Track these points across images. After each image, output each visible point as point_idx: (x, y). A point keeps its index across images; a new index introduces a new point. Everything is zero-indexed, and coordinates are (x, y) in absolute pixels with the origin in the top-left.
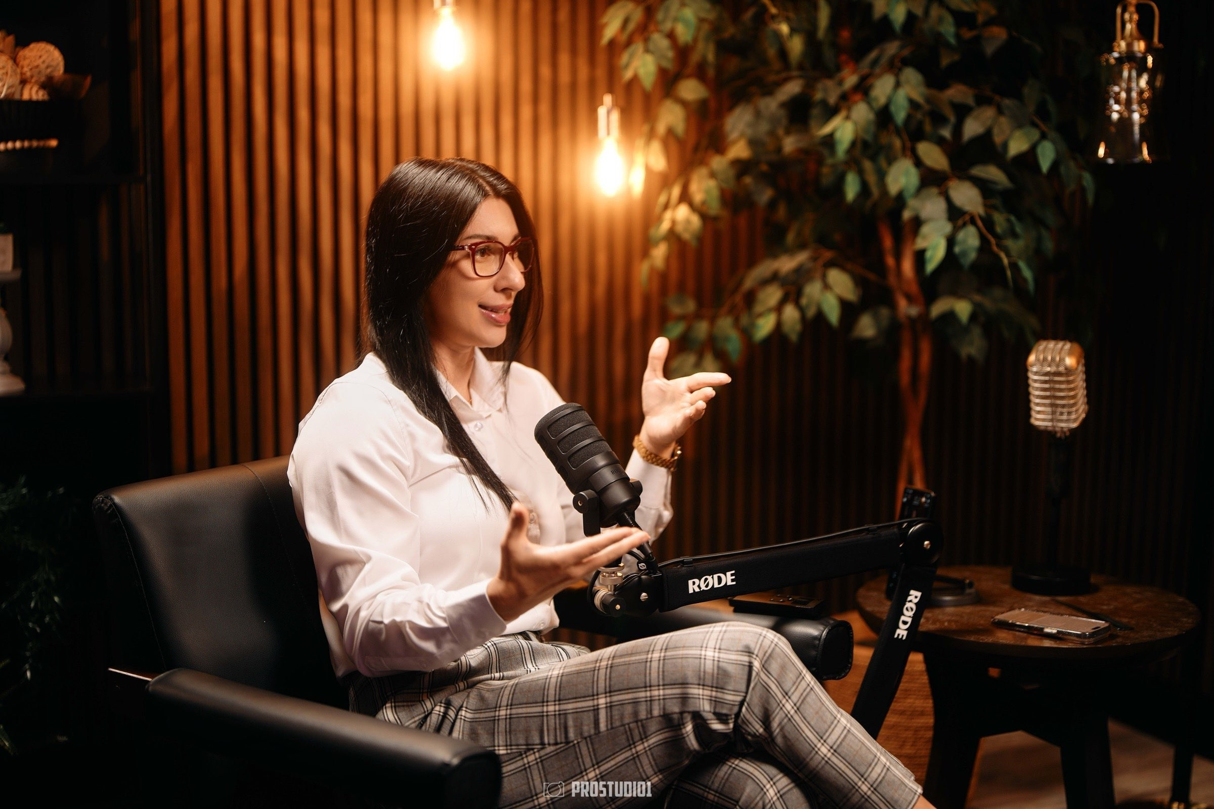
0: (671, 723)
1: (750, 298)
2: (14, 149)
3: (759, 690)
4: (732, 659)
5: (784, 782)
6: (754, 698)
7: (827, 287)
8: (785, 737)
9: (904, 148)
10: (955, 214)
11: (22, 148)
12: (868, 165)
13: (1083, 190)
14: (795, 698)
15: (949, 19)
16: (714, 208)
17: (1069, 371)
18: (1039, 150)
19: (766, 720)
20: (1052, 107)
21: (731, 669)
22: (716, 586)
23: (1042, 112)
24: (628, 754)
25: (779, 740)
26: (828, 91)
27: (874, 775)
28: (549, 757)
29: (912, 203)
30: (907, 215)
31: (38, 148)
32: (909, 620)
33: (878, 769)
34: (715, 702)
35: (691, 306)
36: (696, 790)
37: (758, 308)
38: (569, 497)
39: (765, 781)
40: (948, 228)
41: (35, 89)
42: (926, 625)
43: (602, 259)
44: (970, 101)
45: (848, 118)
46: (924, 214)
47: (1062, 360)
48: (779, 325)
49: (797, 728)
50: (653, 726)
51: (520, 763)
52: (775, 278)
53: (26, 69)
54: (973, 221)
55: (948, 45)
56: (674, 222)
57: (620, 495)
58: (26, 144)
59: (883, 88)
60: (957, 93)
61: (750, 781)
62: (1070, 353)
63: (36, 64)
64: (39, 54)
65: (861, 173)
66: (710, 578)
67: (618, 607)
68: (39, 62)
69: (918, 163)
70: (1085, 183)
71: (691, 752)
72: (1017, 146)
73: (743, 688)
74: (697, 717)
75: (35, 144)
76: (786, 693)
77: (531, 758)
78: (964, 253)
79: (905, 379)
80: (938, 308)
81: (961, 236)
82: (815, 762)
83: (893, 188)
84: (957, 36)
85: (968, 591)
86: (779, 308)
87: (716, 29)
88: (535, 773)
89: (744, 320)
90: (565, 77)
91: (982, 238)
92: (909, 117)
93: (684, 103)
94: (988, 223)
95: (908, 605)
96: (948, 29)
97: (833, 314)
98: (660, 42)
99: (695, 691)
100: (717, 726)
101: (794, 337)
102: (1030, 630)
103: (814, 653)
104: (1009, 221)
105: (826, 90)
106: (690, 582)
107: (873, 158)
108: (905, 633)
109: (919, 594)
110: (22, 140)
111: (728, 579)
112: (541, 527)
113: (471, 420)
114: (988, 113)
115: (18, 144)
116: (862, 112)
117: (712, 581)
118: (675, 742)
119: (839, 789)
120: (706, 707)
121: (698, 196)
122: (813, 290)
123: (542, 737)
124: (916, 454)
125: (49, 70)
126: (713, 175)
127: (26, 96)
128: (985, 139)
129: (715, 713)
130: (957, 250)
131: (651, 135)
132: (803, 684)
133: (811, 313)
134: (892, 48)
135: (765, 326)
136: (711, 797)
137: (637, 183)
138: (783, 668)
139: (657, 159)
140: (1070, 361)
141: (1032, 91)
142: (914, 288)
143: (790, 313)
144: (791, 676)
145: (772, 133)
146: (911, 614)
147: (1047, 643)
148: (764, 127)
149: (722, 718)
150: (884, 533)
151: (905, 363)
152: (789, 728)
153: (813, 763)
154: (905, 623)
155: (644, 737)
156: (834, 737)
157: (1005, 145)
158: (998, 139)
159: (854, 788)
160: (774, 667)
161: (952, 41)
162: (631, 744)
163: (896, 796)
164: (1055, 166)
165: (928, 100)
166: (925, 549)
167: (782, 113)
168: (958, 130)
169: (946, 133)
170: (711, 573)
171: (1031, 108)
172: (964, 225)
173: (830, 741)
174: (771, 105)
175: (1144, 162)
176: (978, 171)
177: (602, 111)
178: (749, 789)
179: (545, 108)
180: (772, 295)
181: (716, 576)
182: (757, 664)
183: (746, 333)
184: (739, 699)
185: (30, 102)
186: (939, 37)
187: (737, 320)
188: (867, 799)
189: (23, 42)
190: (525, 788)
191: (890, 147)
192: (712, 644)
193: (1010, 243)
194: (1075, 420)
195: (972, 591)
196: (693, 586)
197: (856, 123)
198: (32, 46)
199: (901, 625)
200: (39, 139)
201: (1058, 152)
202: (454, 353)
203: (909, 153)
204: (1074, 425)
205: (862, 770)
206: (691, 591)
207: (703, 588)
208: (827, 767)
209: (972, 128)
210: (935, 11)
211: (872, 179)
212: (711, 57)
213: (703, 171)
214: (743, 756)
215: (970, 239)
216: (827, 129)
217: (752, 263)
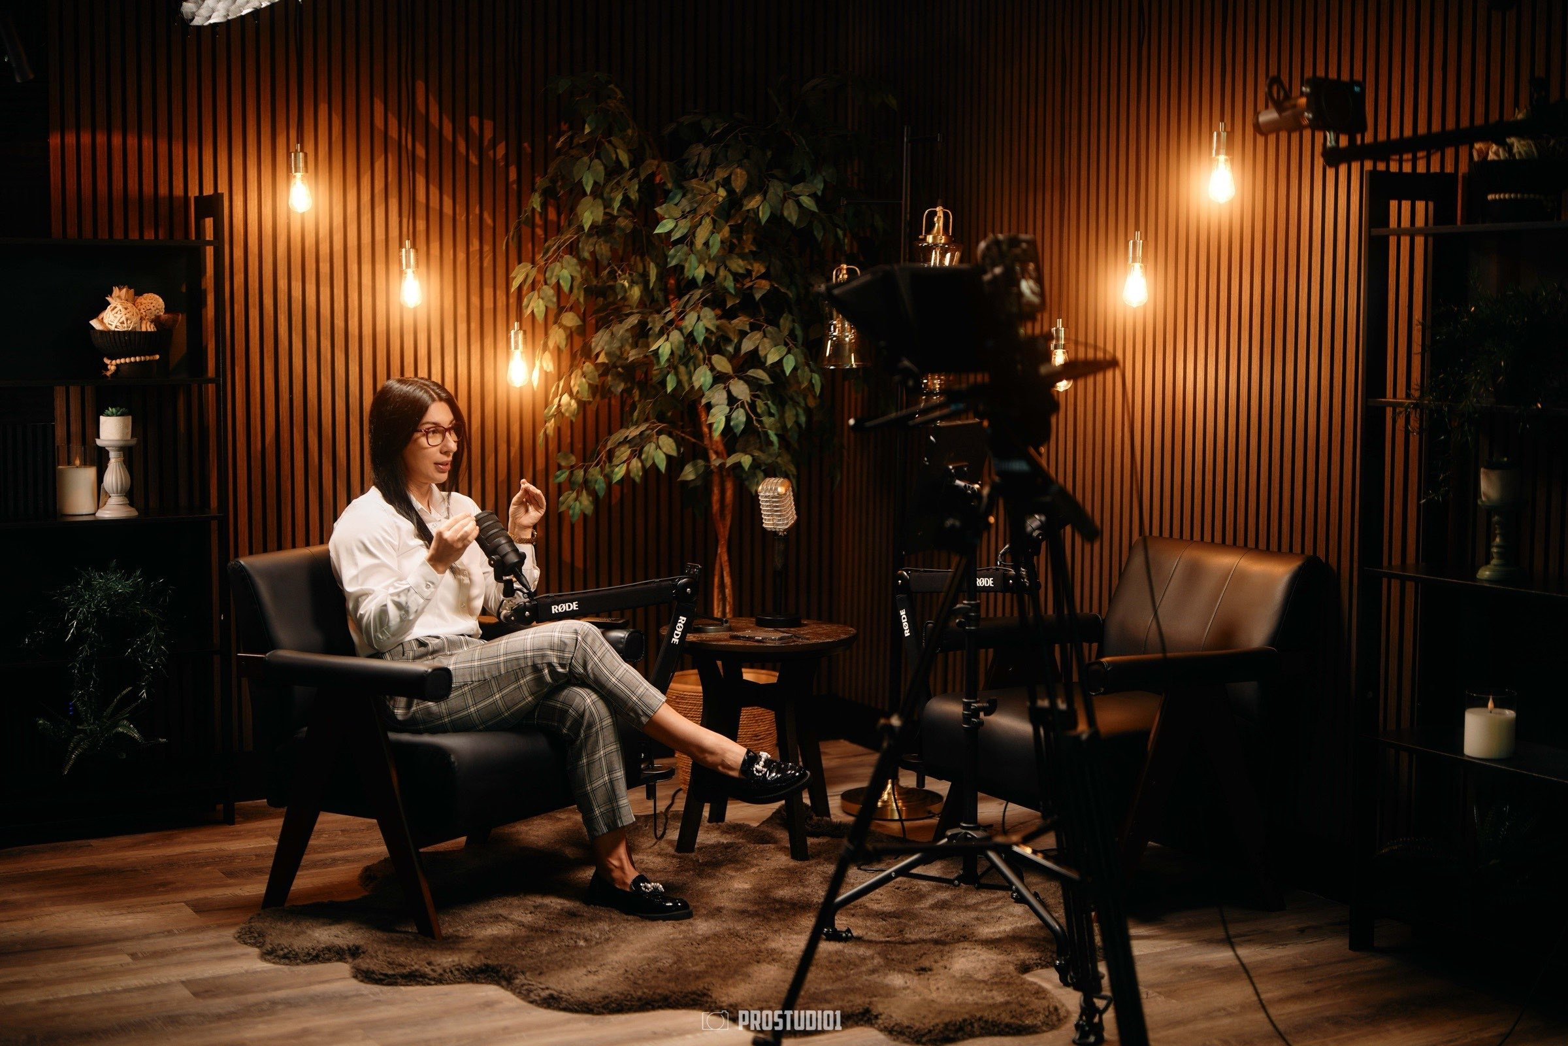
0: (536, 669)
1: (610, 455)
2: (136, 362)
3: (581, 651)
4: (568, 637)
5: (594, 696)
6: (579, 655)
7: (658, 447)
8: (594, 674)
9: (704, 359)
10: (732, 401)
11: (141, 361)
12: (682, 369)
13: (812, 385)
14: (599, 655)
15: (731, 278)
16: (586, 396)
17: (780, 496)
18: (785, 360)
19: (585, 666)
20: (799, 332)
21: (567, 641)
22: (567, 610)
23: (792, 335)
24: (516, 685)
25: (591, 676)
26: (656, 323)
27: (639, 692)
28: (475, 687)
29: (707, 393)
30: (704, 401)
31: (149, 360)
32: (680, 633)
33: (641, 689)
34: (559, 658)
35: (573, 459)
36: (551, 703)
37: (616, 461)
38: (486, 559)
39: (585, 695)
40: (727, 409)
41: (149, 323)
42: (690, 637)
43: (515, 428)
44: (747, 328)
45: (667, 340)
46: (713, 402)
47: (776, 489)
48: (628, 472)
49: (600, 669)
50: (528, 671)
51: (460, 692)
52: (626, 441)
53: (142, 311)
54: (743, 406)
55: (730, 293)
56: (559, 405)
57: (513, 558)
58: (143, 358)
59: (690, 321)
60: (741, 322)
61: (578, 696)
62: (782, 485)
63: (148, 308)
64: (151, 301)
65: (677, 374)
66: (564, 605)
67: (513, 618)
68: (151, 307)
69: (712, 369)
70: (813, 381)
71: (548, 684)
72: (772, 358)
73: (573, 651)
74: (550, 665)
75: (148, 358)
76: (594, 653)
77: (466, 688)
78: (737, 426)
79: (716, 507)
80: (730, 461)
81: (734, 415)
82: (609, 686)
83: (697, 386)
84: (735, 288)
85: (725, 625)
86: (628, 461)
87: (585, 279)
88: (468, 696)
89: (607, 470)
90: (488, 304)
91: (747, 415)
92: (706, 339)
93: (565, 328)
94: (753, 406)
95: (679, 625)
96: (730, 284)
97: (662, 466)
98: (549, 292)
99: (549, 652)
100: (560, 670)
101: (638, 480)
102: (749, 639)
103: (621, 646)
104: (766, 404)
105: (654, 322)
106: (553, 607)
107: (686, 365)
108: (677, 641)
109: (685, 619)
110: (140, 356)
111: (574, 606)
112: (470, 579)
113: (430, 522)
114: (758, 335)
115: (138, 359)
116: (676, 336)
117: (565, 607)
118: (539, 679)
119: (622, 700)
120: (555, 661)
121: (575, 390)
122: (650, 449)
123: (472, 678)
124: (725, 557)
125: (157, 311)
126: (584, 375)
127: (144, 329)
128: (754, 353)
129: (559, 664)
130: (732, 424)
131: (545, 347)
132: (604, 648)
133: (648, 465)
134: (697, 294)
135: (619, 472)
136: (559, 705)
137: (536, 379)
138: (594, 640)
139: (547, 363)
140: (781, 490)
141: (786, 322)
142: (721, 448)
143: (635, 464)
144: (598, 643)
145: (620, 348)
146: (681, 630)
147: (756, 644)
148: (616, 344)
149: (563, 666)
150: (663, 583)
151: (716, 497)
152: (596, 669)
153: (609, 687)
154: (677, 635)
155: (524, 676)
156: (619, 673)
157: (766, 357)
158: (762, 353)
159: (629, 697)
160: (589, 640)
161: (733, 291)
162: (517, 680)
163: (651, 702)
164: (795, 369)
165: (718, 327)
166: (687, 593)
167: (628, 335)
168: (738, 348)
169: (730, 349)
170: (565, 602)
171: (786, 333)
172: (737, 408)
173: (617, 676)
174: (622, 329)
175: (851, 369)
176: (752, 372)
177: (512, 332)
178: (578, 700)
179: (475, 326)
180: (624, 452)
181: (567, 604)
182: (579, 638)
183: (608, 478)
184: (571, 656)
185: (146, 332)
186: (725, 289)
187: (602, 469)
188: (636, 704)
189: (139, 293)
190: (463, 704)
191: (695, 357)
192: (558, 630)
193: (764, 419)
194: (787, 524)
195: (728, 625)
196: (555, 609)
197: (671, 344)
198: (145, 295)
199: (675, 636)
200: (149, 355)
201: (796, 361)
202: (419, 488)
203: (706, 362)
204: (787, 527)
205: (633, 690)
206: (553, 612)
207: (560, 610)
208: (615, 688)
209: (747, 346)
210: (722, 272)
211: (685, 378)
212: (582, 300)
213: (579, 372)
214: (575, 685)
215: (740, 416)
216: (654, 347)
217: (610, 433)
